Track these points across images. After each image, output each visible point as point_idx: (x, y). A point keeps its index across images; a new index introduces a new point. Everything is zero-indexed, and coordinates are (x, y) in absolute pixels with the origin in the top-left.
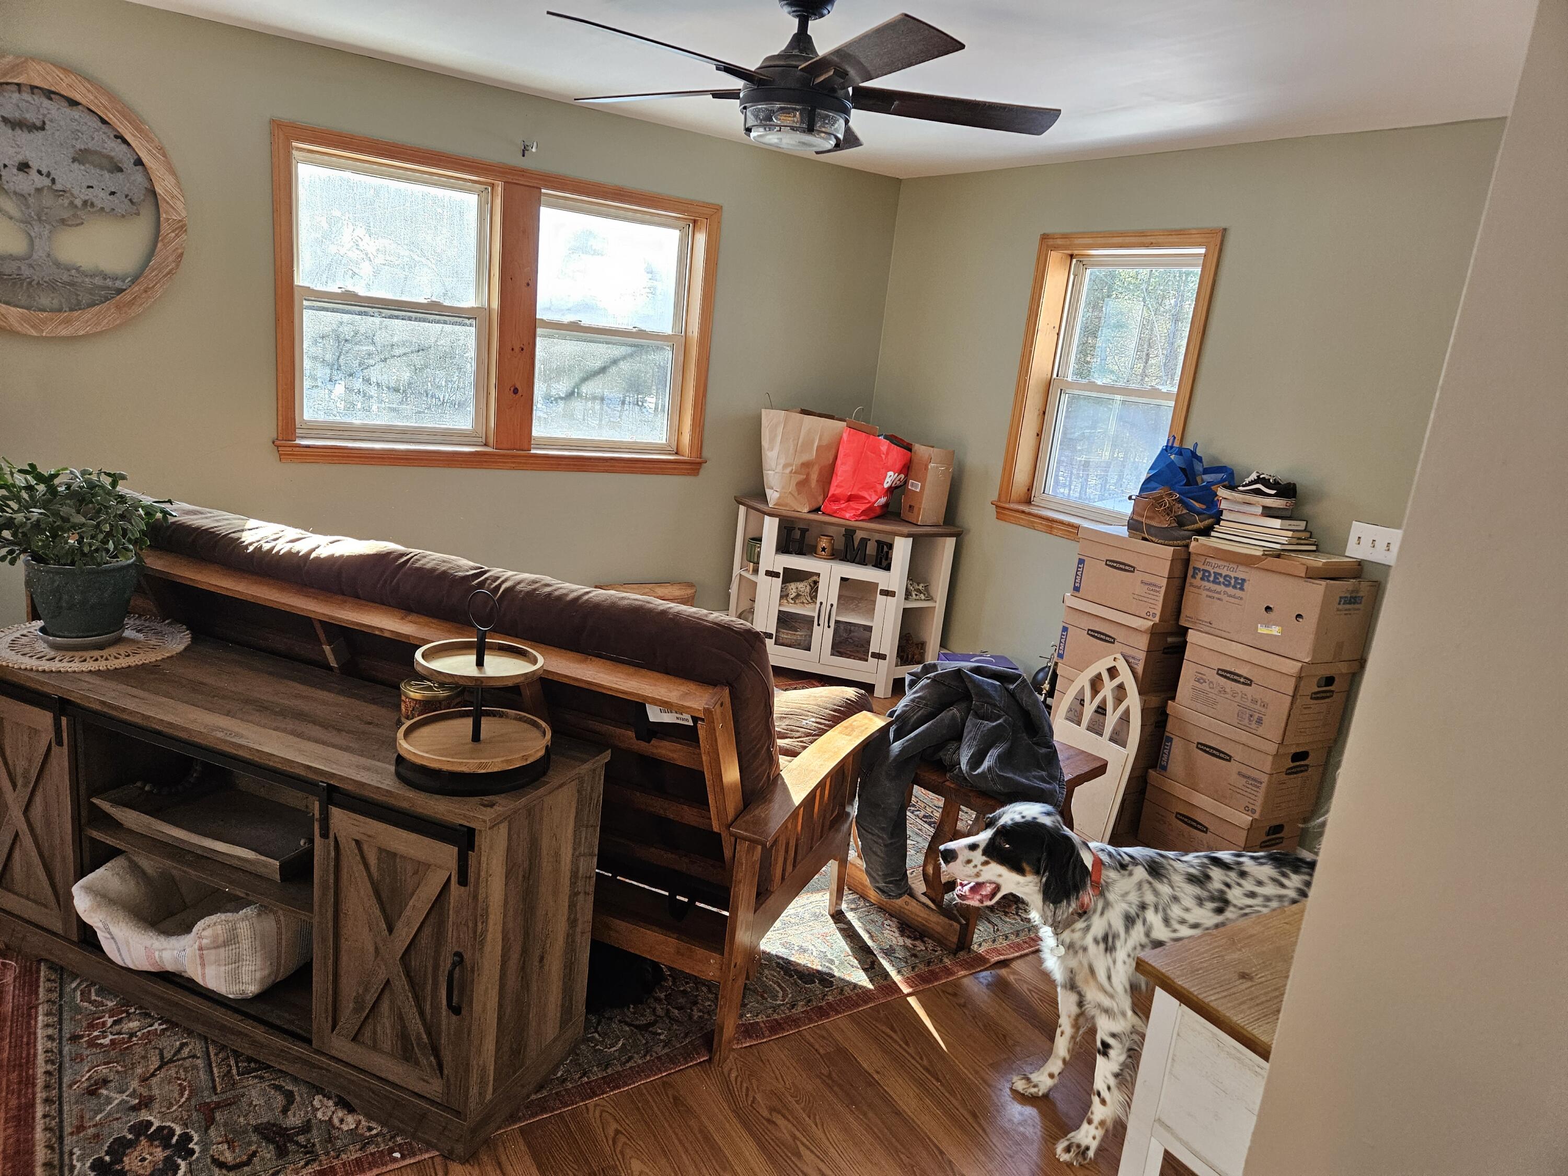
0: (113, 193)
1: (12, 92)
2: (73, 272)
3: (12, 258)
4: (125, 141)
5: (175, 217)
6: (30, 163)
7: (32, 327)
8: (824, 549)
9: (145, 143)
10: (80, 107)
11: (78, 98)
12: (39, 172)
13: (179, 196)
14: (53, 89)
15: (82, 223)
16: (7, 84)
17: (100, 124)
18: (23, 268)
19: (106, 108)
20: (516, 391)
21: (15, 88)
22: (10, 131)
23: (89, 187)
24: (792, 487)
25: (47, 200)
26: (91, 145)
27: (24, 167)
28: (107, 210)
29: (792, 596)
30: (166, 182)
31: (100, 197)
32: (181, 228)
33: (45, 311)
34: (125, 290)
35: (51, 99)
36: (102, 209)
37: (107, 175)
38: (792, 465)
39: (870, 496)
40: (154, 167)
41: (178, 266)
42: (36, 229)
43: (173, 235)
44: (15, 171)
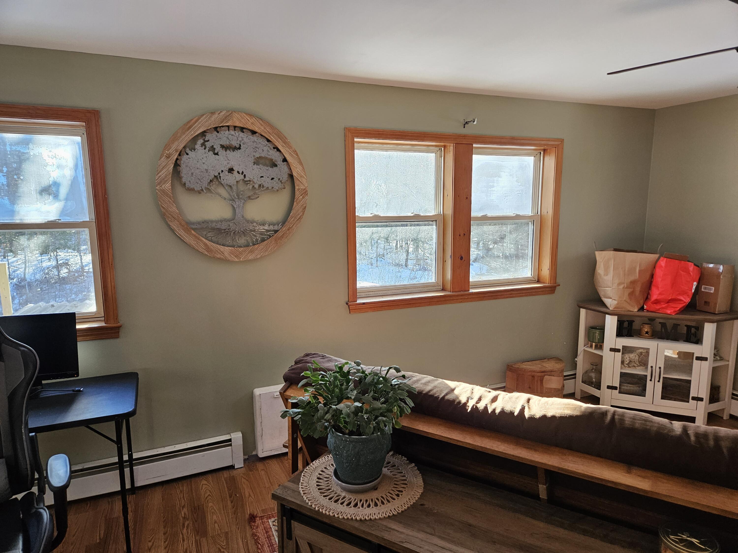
0: (272, 179)
1: (225, 130)
2: (255, 224)
3: (226, 220)
4: (278, 150)
5: (302, 187)
6: (234, 168)
7: (236, 256)
8: (647, 333)
9: (287, 149)
10: (257, 134)
11: (256, 129)
12: (238, 172)
13: (304, 175)
14: (245, 127)
15: (258, 197)
16: (223, 126)
17: (266, 142)
18: (231, 225)
19: (269, 133)
20: (462, 258)
21: (227, 128)
22: (224, 152)
23: (261, 177)
24: (626, 297)
25: (242, 187)
26: (263, 155)
27: (231, 170)
28: (270, 188)
29: (627, 363)
30: (298, 169)
31: (267, 182)
32: (305, 193)
33: (241, 247)
34: (279, 230)
35: (243, 132)
36: (268, 187)
37: (270, 169)
38: (624, 283)
39: (685, 298)
40: (292, 162)
41: (303, 214)
42: (237, 203)
43: (301, 197)
44: (227, 173)
